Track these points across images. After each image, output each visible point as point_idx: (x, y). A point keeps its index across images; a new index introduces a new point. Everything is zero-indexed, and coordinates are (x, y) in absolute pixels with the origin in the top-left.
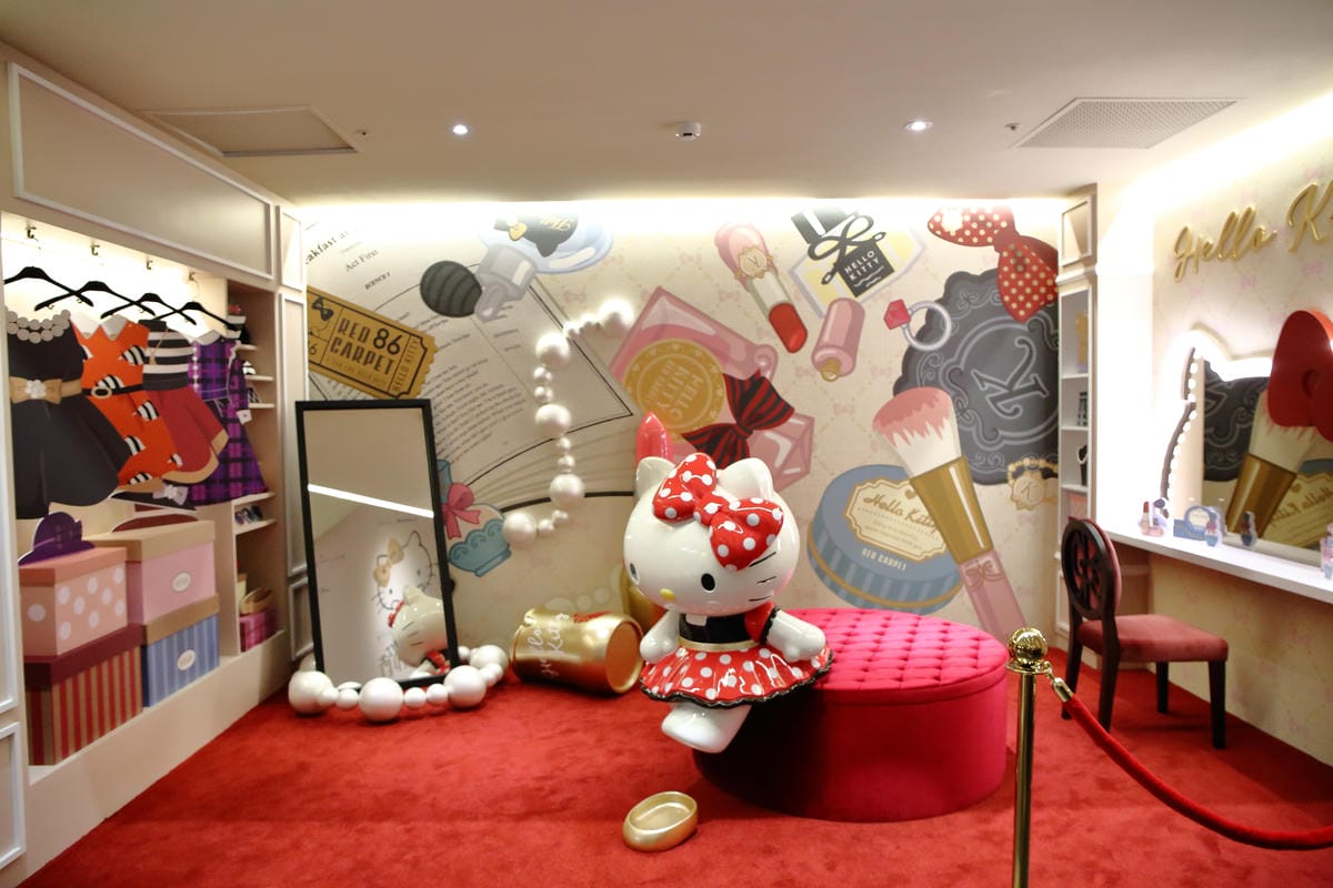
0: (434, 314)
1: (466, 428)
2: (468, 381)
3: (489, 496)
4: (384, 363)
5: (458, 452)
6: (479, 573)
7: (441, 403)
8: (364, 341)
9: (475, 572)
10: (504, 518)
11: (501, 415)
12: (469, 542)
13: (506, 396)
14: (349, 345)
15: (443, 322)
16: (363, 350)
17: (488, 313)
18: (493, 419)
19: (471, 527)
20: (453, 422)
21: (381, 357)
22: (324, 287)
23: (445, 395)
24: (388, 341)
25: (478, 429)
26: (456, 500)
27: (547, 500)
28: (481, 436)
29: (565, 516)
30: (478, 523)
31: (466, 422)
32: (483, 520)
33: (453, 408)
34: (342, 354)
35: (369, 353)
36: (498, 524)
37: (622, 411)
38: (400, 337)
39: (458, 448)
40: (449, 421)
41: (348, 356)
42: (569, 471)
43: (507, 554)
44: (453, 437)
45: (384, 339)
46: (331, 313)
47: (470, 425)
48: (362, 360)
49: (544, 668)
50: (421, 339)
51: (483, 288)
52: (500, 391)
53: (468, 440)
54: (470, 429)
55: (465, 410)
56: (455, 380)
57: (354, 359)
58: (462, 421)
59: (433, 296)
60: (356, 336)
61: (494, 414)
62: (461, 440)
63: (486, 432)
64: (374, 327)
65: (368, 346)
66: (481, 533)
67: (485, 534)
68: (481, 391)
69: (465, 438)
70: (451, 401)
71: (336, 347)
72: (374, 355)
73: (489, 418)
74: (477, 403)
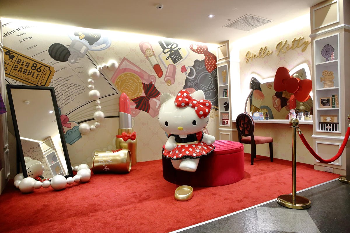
0: (54, 60)
1: (65, 97)
2: (66, 82)
3: (73, 119)
4: (35, 75)
5: (63, 105)
6: (71, 143)
7: (57, 89)
8: (27, 67)
9: (70, 143)
10: (79, 126)
11: (77, 93)
12: (67, 133)
13: (79, 87)
14: (21, 68)
15: (57, 63)
16: (27, 70)
17: (72, 61)
18: (75, 94)
19: (68, 129)
20: (61, 95)
21: (34, 73)
22: (10, 47)
23: (58, 86)
24: (37, 68)
25: (70, 97)
27: (93, 119)
28: (71, 100)
29: (99, 124)
30: (70, 127)
31: (66, 95)
32: (72, 126)
33: (61, 91)
34: (18, 71)
35: (30, 71)
36: (77, 128)
37: (115, 92)
38: (41, 67)
40: (60, 95)
41: (21, 72)
42: (100, 110)
43: (80, 137)
44: (61, 100)
45: (35, 67)
46: (13, 57)
47: (67, 96)
48: (27, 74)
49: (105, 168)
50: (49, 68)
51: (71, 53)
52: (77, 85)
53: (67, 101)
55: (65, 91)
56: (62, 81)
57: (23, 73)
58: (64, 95)
59: (53, 54)
60: (24, 65)
61: (75, 93)
62: (64, 101)
63: (73, 98)
64: (32, 63)
65: (29, 69)
66: (71, 131)
67: (73, 131)
68: (70, 85)
69: (65, 100)
70: (60, 88)
71: (16, 68)
72: (31, 72)
73: (73, 94)
74: (69, 89)
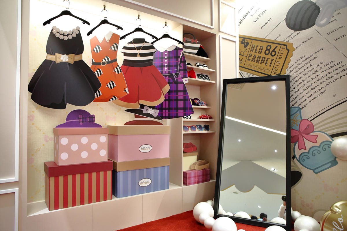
0: (294, 31)
1: (310, 89)
2: (311, 63)
3: (321, 128)
4: (269, 61)
5: (305, 103)
6: (316, 171)
7: (296, 77)
8: (261, 53)
9: (314, 170)
10: (333, 141)
11: (332, 80)
12: (311, 152)
13: (335, 68)
14: (255, 56)
15: (298, 34)
16: (260, 57)
17: (323, 22)
18: (327, 82)
19: (312, 144)
20: (302, 86)
21: (268, 59)
22: (246, 34)
23: (298, 73)
24: (271, 51)
25: (318, 88)
26: (303, 129)
28: (319, 92)
30: (316, 142)
31: (311, 85)
32: (319, 140)
33: (303, 79)
34: (252, 61)
35: (263, 57)
38: (276, 47)
39: (305, 100)
40: (300, 86)
41: (254, 62)
43: (334, 163)
44: (302, 95)
45: (269, 50)
46: (248, 43)
47: (312, 87)
48: (260, 62)
50: (286, 46)
51: (321, 9)
52: (331, 65)
53: (311, 95)
54: (312, 89)
55: (310, 79)
56: (304, 63)
57: (257, 62)
58: (308, 85)
59: (292, 23)
60: (257, 52)
61: (327, 79)
62: (307, 96)
64: (265, 45)
65: (263, 55)
66: (318, 148)
67: (320, 149)
68: (319, 67)
69: (309, 94)
70: (302, 75)
71: (250, 58)
72: (265, 58)
73: (324, 82)
74: (317, 74)
